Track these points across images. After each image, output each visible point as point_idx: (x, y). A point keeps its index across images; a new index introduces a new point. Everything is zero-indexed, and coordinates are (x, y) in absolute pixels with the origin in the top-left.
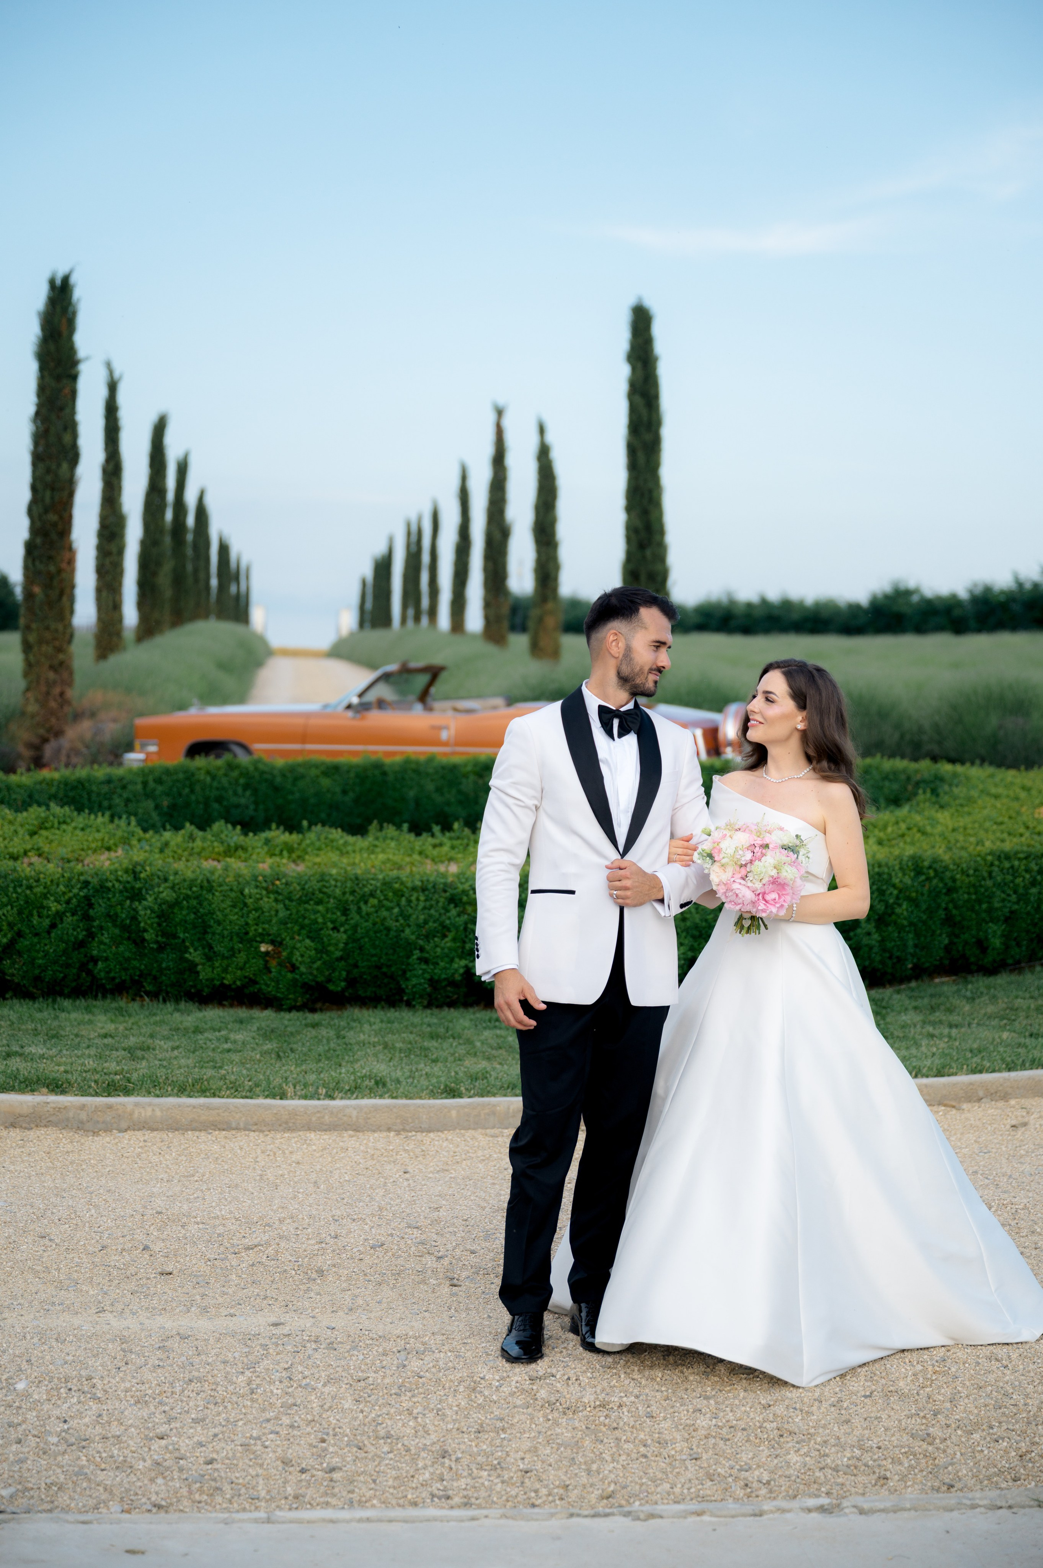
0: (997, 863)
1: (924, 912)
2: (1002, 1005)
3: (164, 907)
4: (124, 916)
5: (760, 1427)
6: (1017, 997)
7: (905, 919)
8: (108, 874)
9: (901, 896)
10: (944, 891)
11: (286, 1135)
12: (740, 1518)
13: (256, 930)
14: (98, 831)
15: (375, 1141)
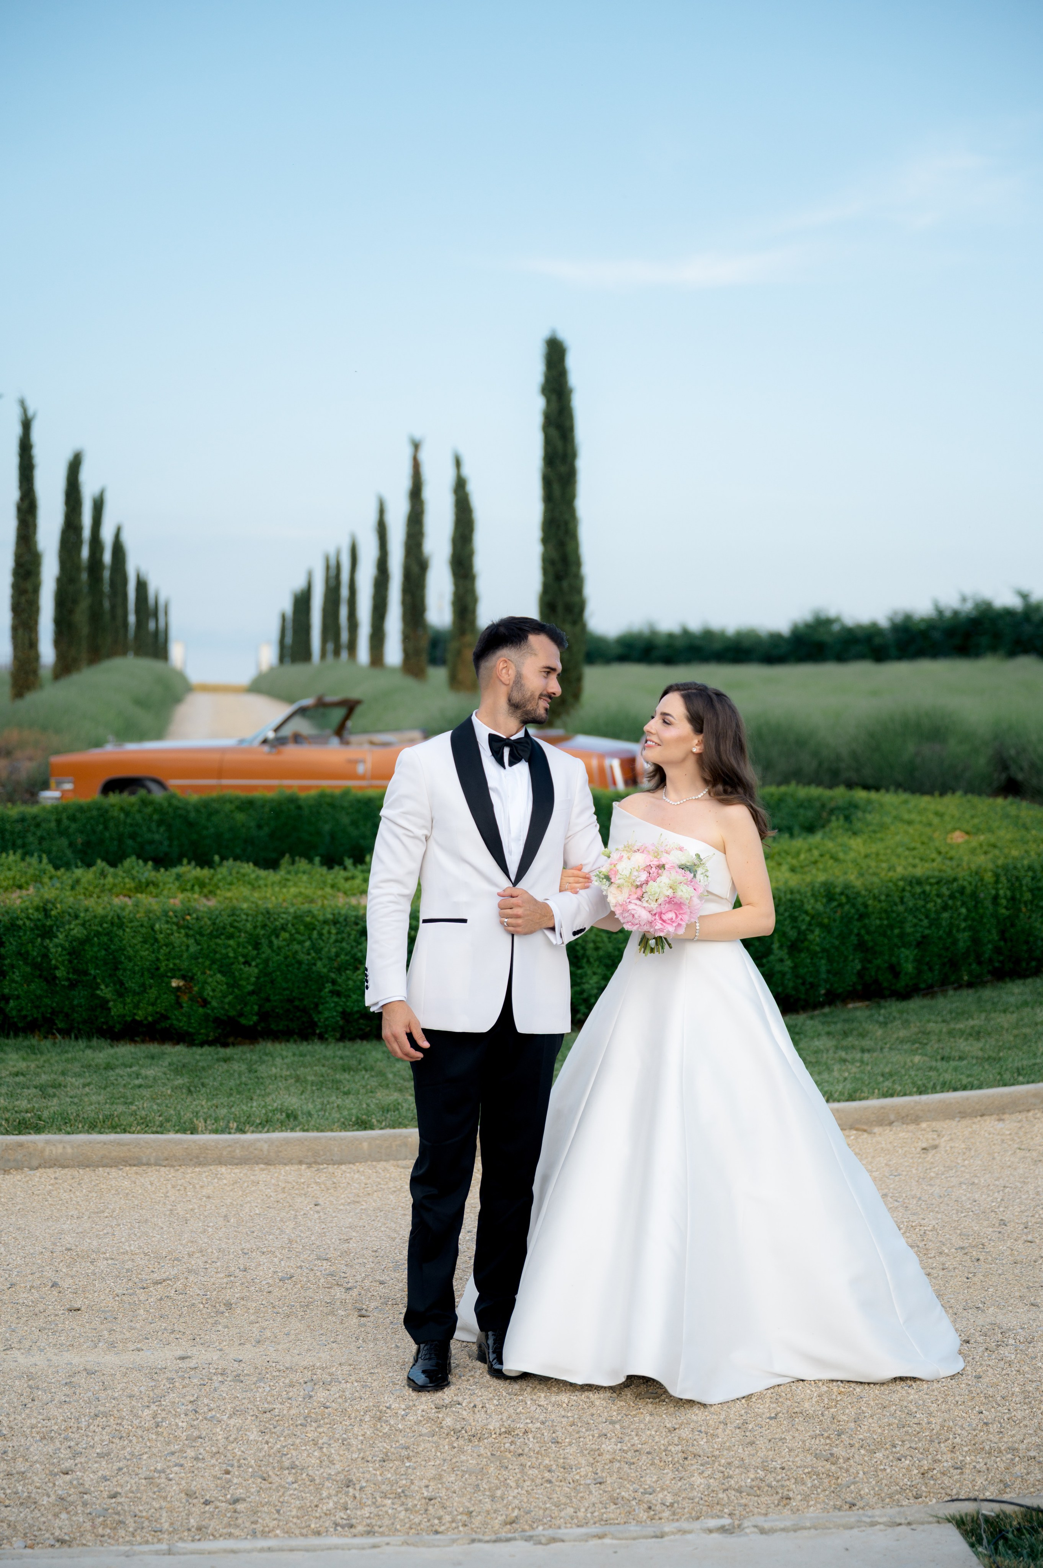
0: (908, 888)
1: (837, 938)
2: (914, 1029)
3: (75, 944)
4: (35, 954)
5: (665, 1450)
6: (929, 1021)
7: (817, 945)
8: (19, 912)
9: (813, 922)
10: (856, 917)
11: (197, 1170)
12: (641, 1540)
13: (167, 965)
14: (10, 869)
15: (287, 1174)
